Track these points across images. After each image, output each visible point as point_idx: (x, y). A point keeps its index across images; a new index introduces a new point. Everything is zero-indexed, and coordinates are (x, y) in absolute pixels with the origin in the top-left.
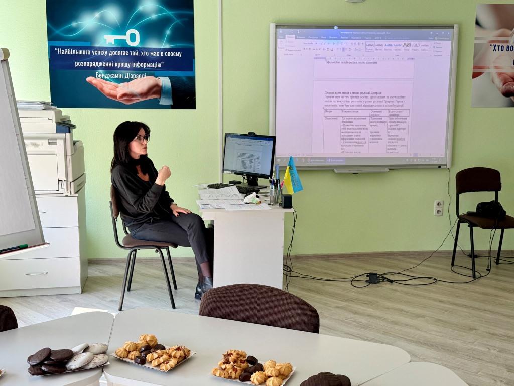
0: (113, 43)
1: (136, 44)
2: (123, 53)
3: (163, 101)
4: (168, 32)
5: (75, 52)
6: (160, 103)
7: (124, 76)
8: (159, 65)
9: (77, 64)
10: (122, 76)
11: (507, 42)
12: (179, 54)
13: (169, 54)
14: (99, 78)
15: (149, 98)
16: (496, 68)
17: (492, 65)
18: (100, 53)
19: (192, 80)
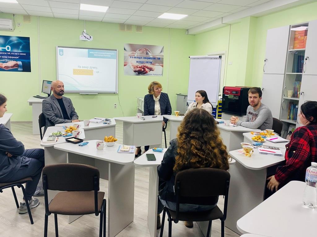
1: (10, 50)
2: (5, 53)
3: (19, 69)
4: (21, 47)
8: (18, 58)
11: (134, 55)
12: (25, 54)
13: (21, 54)
15: (14, 68)
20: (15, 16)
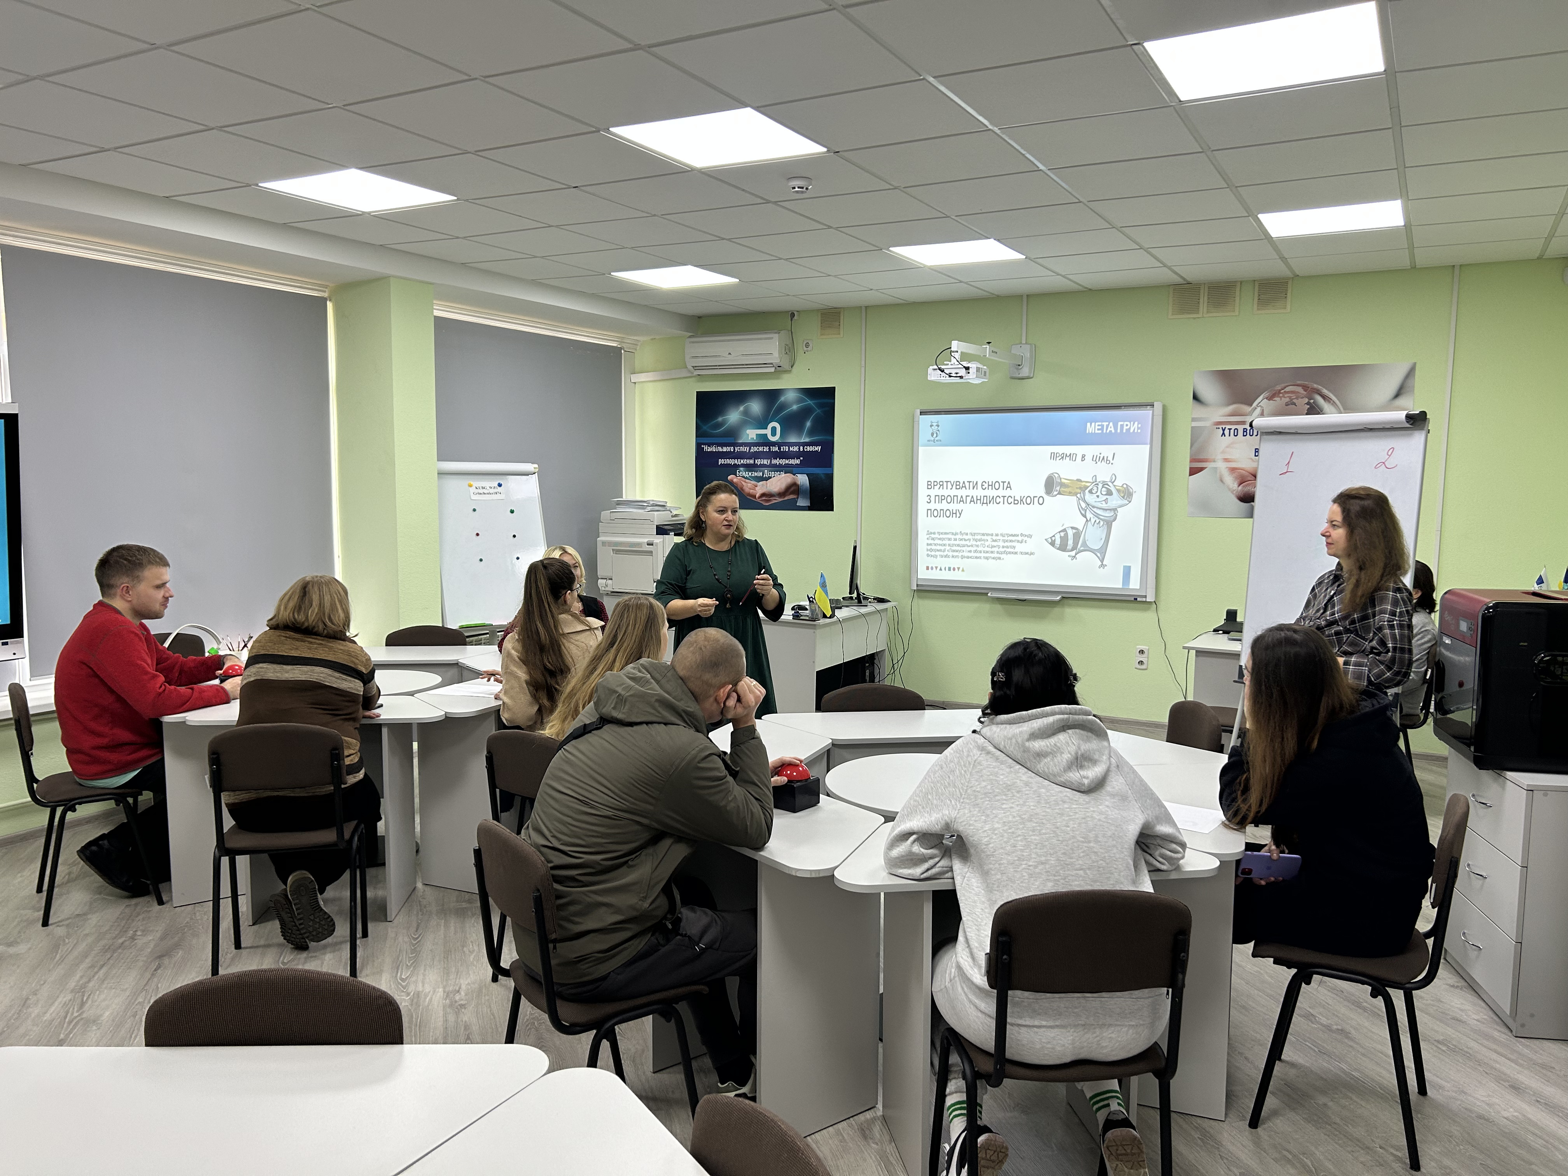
0: (755, 438)
2: (763, 448)
3: (801, 502)
4: (808, 424)
5: (720, 449)
6: (797, 505)
7: (763, 474)
8: (798, 462)
9: (721, 461)
10: (761, 474)
11: (1243, 423)
12: (818, 448)
13: (809, 449)
15: (786, 499)
16: (1226, 460)
17: (1220, 457)
18: (742, 449)
19: (830, 477)
20: (795, 318)
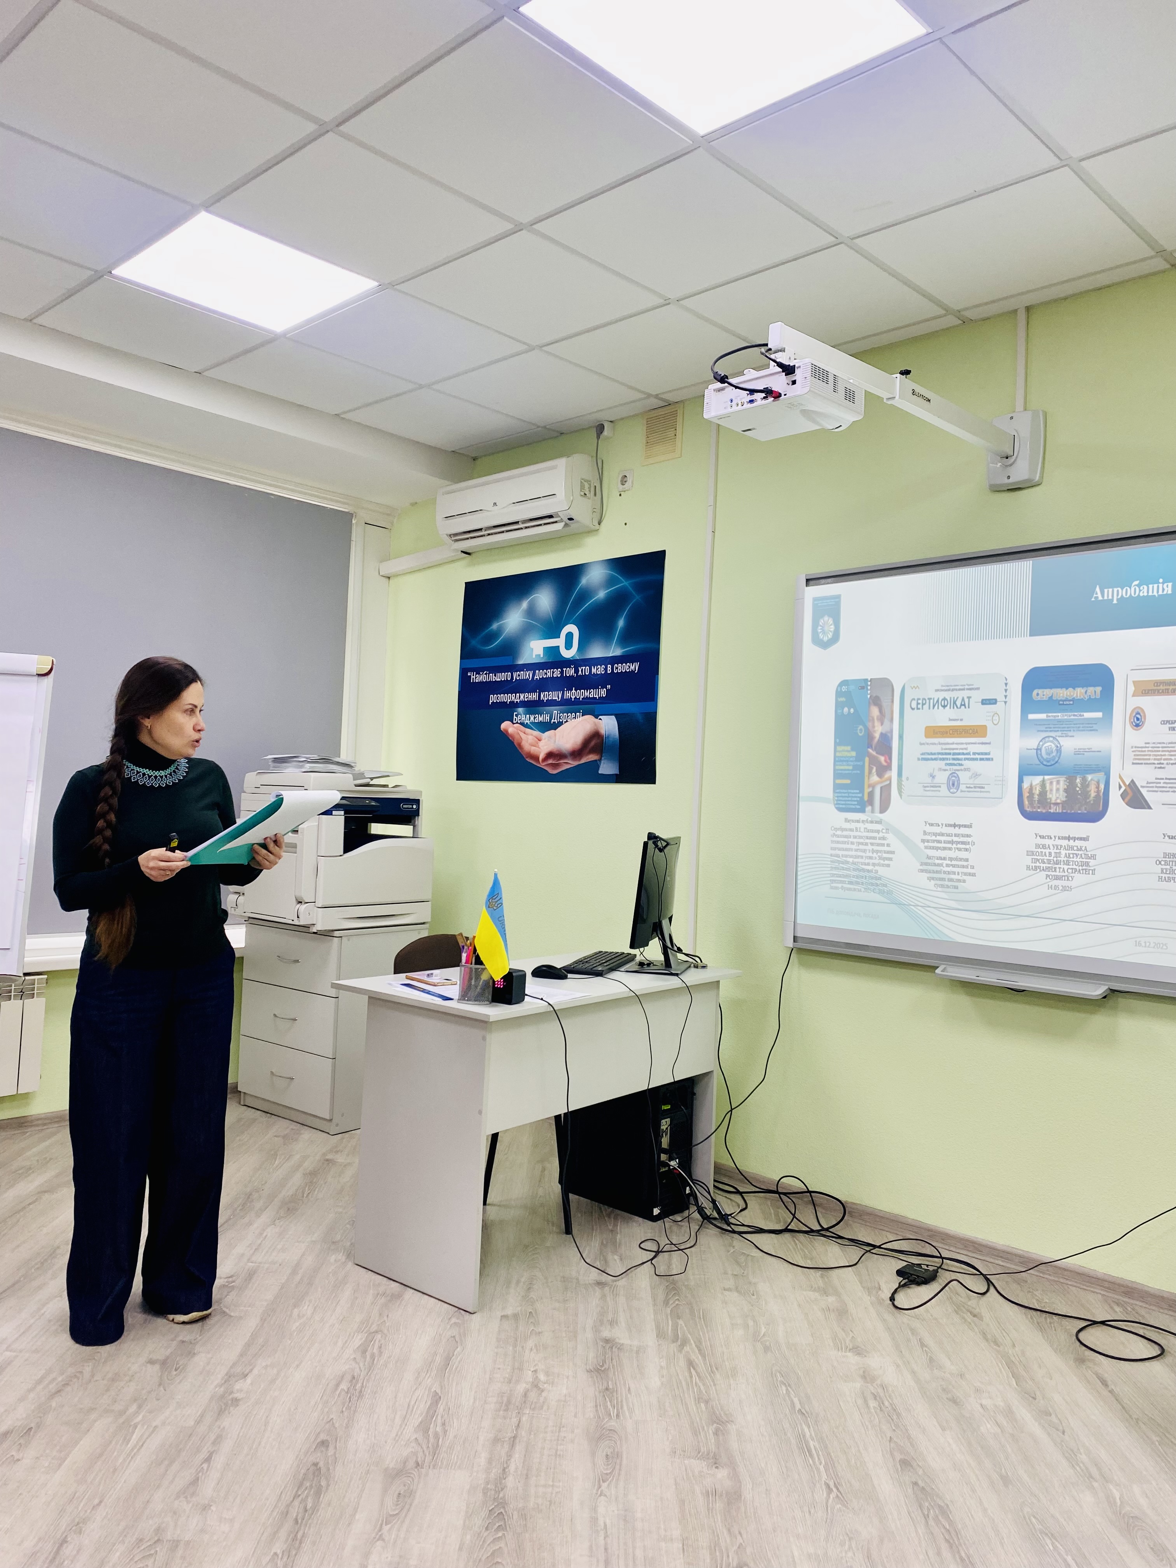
0: (542, 656)
1: (574, 651)
2: (553, 672)
4: (621, 623)
5: (493, 678)
6: (600, 772)
7: (551, 719)
8: (603, 693)
9: (493, 699)
10: (548, 718)
12: (634, 667)
13: (621, 668)
14: (517, 723)
15: (583, 761)
18: (523, 675)
19: (651, 719)
20: (606, 433)
